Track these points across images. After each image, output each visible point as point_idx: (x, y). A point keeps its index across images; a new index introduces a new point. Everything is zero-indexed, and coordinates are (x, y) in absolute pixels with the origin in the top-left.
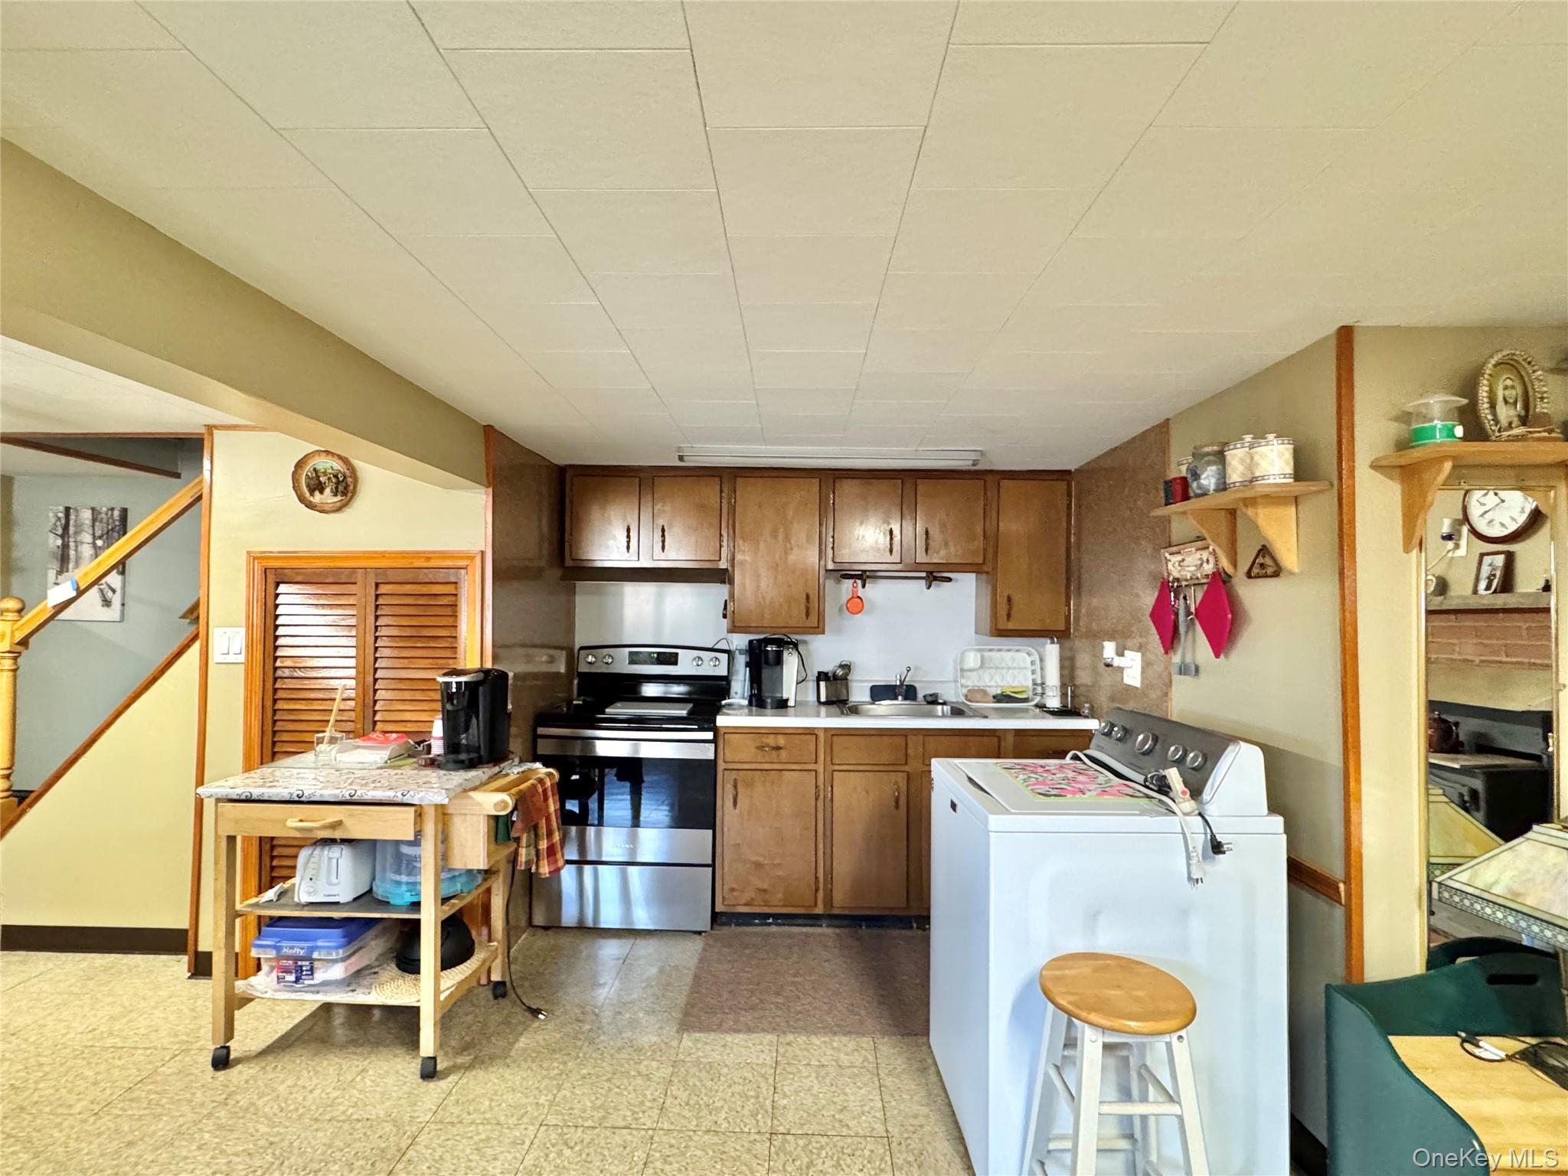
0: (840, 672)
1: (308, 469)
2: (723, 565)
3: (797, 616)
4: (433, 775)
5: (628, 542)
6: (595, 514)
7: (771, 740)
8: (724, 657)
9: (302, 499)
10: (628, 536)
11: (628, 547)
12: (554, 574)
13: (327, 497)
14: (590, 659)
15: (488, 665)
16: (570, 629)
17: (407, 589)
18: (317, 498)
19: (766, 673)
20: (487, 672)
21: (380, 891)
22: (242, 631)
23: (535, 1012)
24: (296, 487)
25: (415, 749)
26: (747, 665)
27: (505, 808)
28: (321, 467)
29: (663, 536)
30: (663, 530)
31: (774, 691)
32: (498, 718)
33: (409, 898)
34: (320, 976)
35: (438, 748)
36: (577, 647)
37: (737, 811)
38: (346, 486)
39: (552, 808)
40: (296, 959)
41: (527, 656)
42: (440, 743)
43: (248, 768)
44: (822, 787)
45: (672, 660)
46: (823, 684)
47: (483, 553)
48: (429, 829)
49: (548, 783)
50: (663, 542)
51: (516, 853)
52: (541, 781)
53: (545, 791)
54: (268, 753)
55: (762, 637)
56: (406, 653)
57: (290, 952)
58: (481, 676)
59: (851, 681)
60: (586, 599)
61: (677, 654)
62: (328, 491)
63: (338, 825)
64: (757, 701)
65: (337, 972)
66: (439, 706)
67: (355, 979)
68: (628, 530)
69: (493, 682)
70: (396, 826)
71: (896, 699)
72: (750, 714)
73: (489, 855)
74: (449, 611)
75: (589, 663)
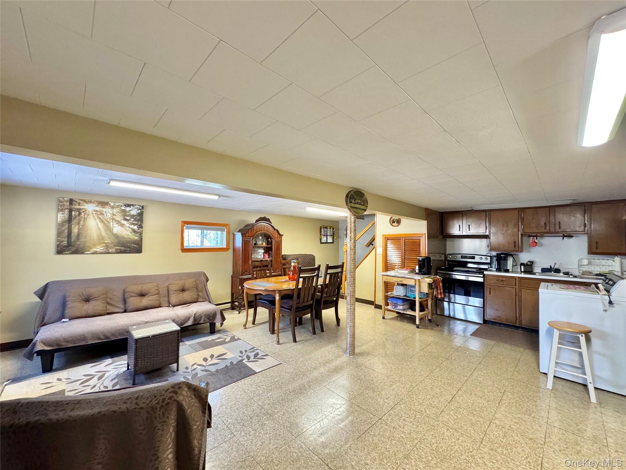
0: (529, 263)
1: (392, 219)
2: (487, 234)
3: (512, 247)
4: (417, 275)
5: (460, 229)
6: (451, 222)
7: (501, 279)
8: (489, 258)
9: (391, 225)
10: (460, 228)
11: (460, 230)
12: (441, 236)
13: (395, 224)
14: (450, 257)
15: (427, 256)
16: (445, 249)
17: (410, 241)
18: (394, 224)
19: (502, 262)
20: (427, 257)
21: (408, 295)
22: (382, 248)
23: (438, 325)
24: (390, 223)
25: (413, 271)
26: (496, 260)
27: (431, 282)
28: (394, 219)
29: (469, 227)
30: (469, 226)
31: (504, 267)
32: (429, 267)
33: (413, 297)
34: (398, 307)
35: (417, 271)
36: (447, 254)
37: (491, 295)
38: (399, 222)
39: (441, 285)
40: (395, 304)
41: (435, 256)
42: (418, 270)
43: (383, 272)
44: (518, 293)
45: (473, 258)
46: (522, 267)
47: (425, 234)
48: (417, 284)
49: (440, 280)
50: (469, 229)
51: (433, 292)
52: (438, 279)
53: (439, 281)
54: (386, 270)
55: (500, 253)
56: (411, 253)
57: (394, 302)
58: (426, 258)
59: (534, 266)
60: (449, 242)
61: (475, 257)
62: (395, 223)
63: (401, 281)
64: (499, 270)
65: (401, 307)
66: (417, 264)
67: (404, 310)
68: (460, 226)
69: (428, 259)
70: (412, 283)
71: (551, 272)
72: (497, 272)
73: (428, 290)
74: (418, 245)
75: (450, 258)
